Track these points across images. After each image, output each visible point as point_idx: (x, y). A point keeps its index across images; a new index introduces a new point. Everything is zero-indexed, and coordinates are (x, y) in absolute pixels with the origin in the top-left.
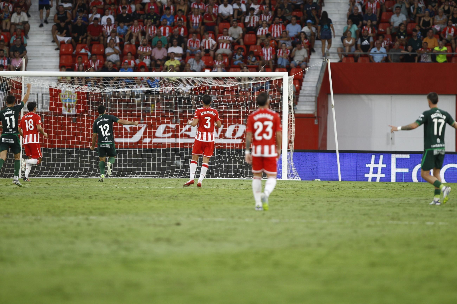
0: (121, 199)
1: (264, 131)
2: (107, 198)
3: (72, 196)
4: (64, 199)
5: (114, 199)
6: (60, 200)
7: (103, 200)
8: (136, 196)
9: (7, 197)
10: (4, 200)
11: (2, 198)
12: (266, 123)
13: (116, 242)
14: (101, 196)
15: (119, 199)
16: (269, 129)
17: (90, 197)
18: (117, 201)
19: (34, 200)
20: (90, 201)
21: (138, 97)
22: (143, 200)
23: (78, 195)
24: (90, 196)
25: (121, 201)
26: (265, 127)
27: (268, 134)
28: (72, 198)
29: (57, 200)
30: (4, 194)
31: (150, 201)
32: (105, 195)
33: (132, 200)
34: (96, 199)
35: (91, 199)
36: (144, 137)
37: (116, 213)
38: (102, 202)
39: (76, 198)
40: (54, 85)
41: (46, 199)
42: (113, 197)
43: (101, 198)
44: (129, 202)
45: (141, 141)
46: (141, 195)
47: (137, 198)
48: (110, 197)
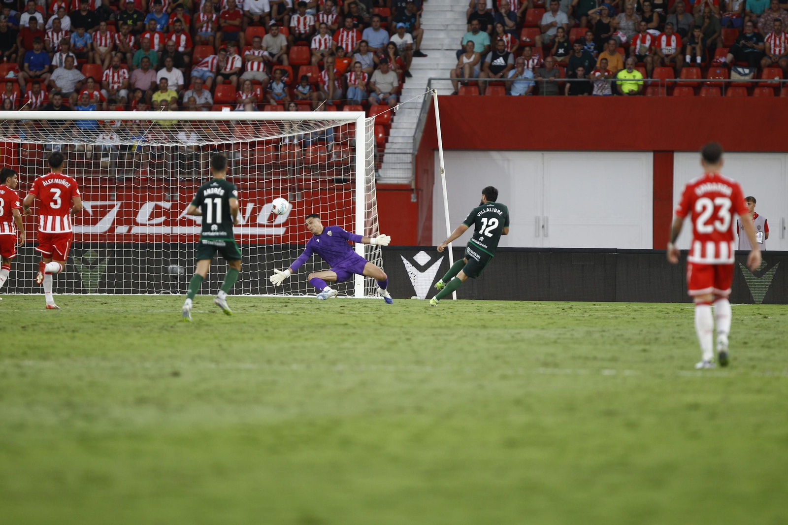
0: (77, 331)
1: (715, 217)
2: (53, 329)
5: (66, 331)
7: (47, 333)
8: (102, 326)
12: (719, 201)
13: (69, 405)
14: (42, 326)
15: (73, 331)
16: (724, 213)
17: (23, 327)
18: (70, 334)
20: (24, 334)
21: (106, 156)
22: (114, 333)
24: (23, 325)
25: (77, 334)
26: (717, 209)
27: (722, 220)
31: (126, 334)
32: (50, 323)
33: (97, 333)
34: (34, 330)
35: (25, 330)
36: (118, 222)
37: (68, 355)
38: (45, 337)
42: (63, 327)
43: (42, 329)
44: (91, 335)
45: (112, 230)
46: (112, 324)
47: (105, 329)
48: (58, 328)
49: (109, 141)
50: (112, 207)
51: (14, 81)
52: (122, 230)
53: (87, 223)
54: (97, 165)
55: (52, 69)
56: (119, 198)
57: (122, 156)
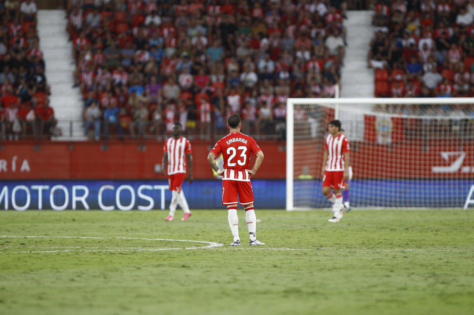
0: (439, 231)
1: (238, 157)
2: (424, 229)
3: (388, 228)
4: (380, 230)
5: (432, 231)
6: (375, 232)
7: (420, 232)
8: (454, 228)
9: (321, 229)
10: (317, 232)
11: (316, 230)
12: (240, 148)
14: (418, 227)
15: (437, 231)
16: (243, 155)
17: (406, 229)
18: (434, 232)
19: (348, 232)
20: (407, 233)
21: (456, 124)
22: (462, 232)
23: (393, 227)
24: (406, 227)
25: (438, 233)
26: (239, 152)
27: (242, 159)
28: (388, 230)
29: (372, 232)
30: (317, 225)
31: (468, 233)
32: (422, 226)
33: (451, 232)
34: (413, 230)
35: (408, 230)
36: (464, 165)
37: (433, 245)
38: (419, 234)
39: (392, 230)
40: (369, 113)
41: (361, 231)
42: (430, 228)
43: (418, 229)
44: (447, 233)
45: (460, 170)
46: (460, 227)
47: (456, 229)
48: (427, 229)
49: (458, 116)
50: (459, 156)
51: (400, 81)
52: (466, 169)
53: (445, 165)
54: (450, 131)
55: (423, 73)
56: (464, 150)
57: (466, 125)
